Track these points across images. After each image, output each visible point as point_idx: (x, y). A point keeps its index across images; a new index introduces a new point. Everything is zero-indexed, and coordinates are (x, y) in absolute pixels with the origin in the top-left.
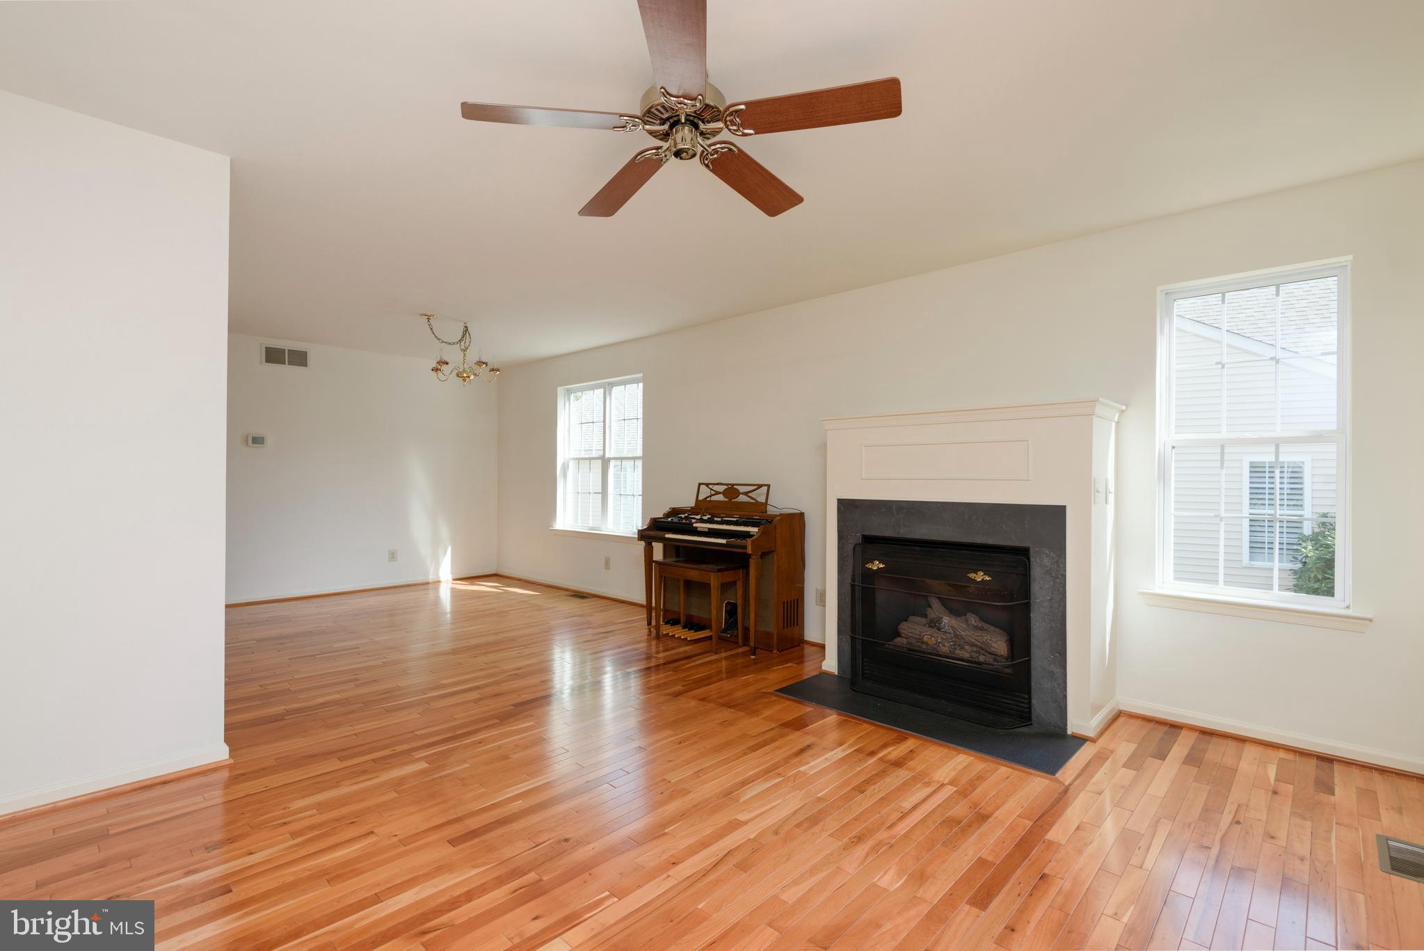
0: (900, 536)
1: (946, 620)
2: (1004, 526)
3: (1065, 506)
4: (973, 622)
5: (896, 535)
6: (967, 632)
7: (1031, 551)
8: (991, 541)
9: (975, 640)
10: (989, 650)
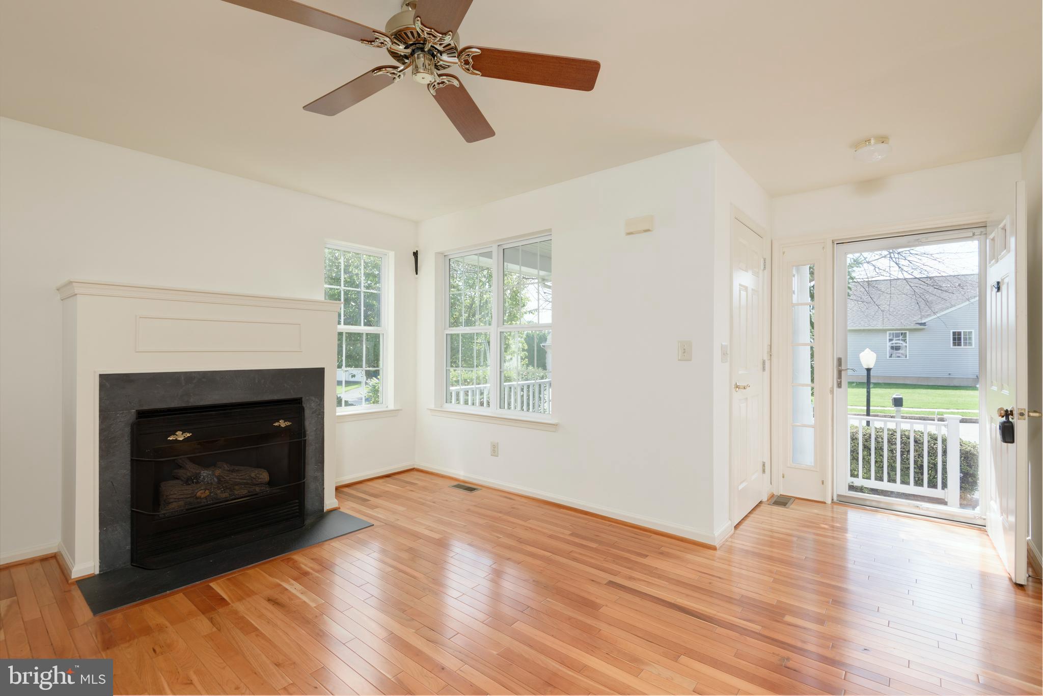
0: (190, 405)
1: (204, 473)
2: (286, 385)
3: (324, 368)
4: (226, 468)
5: (184, 405)
6: (231, 476)
7: (303, 399)
8: (276, 397)
9: (241, 479)
10: (257, 483)
